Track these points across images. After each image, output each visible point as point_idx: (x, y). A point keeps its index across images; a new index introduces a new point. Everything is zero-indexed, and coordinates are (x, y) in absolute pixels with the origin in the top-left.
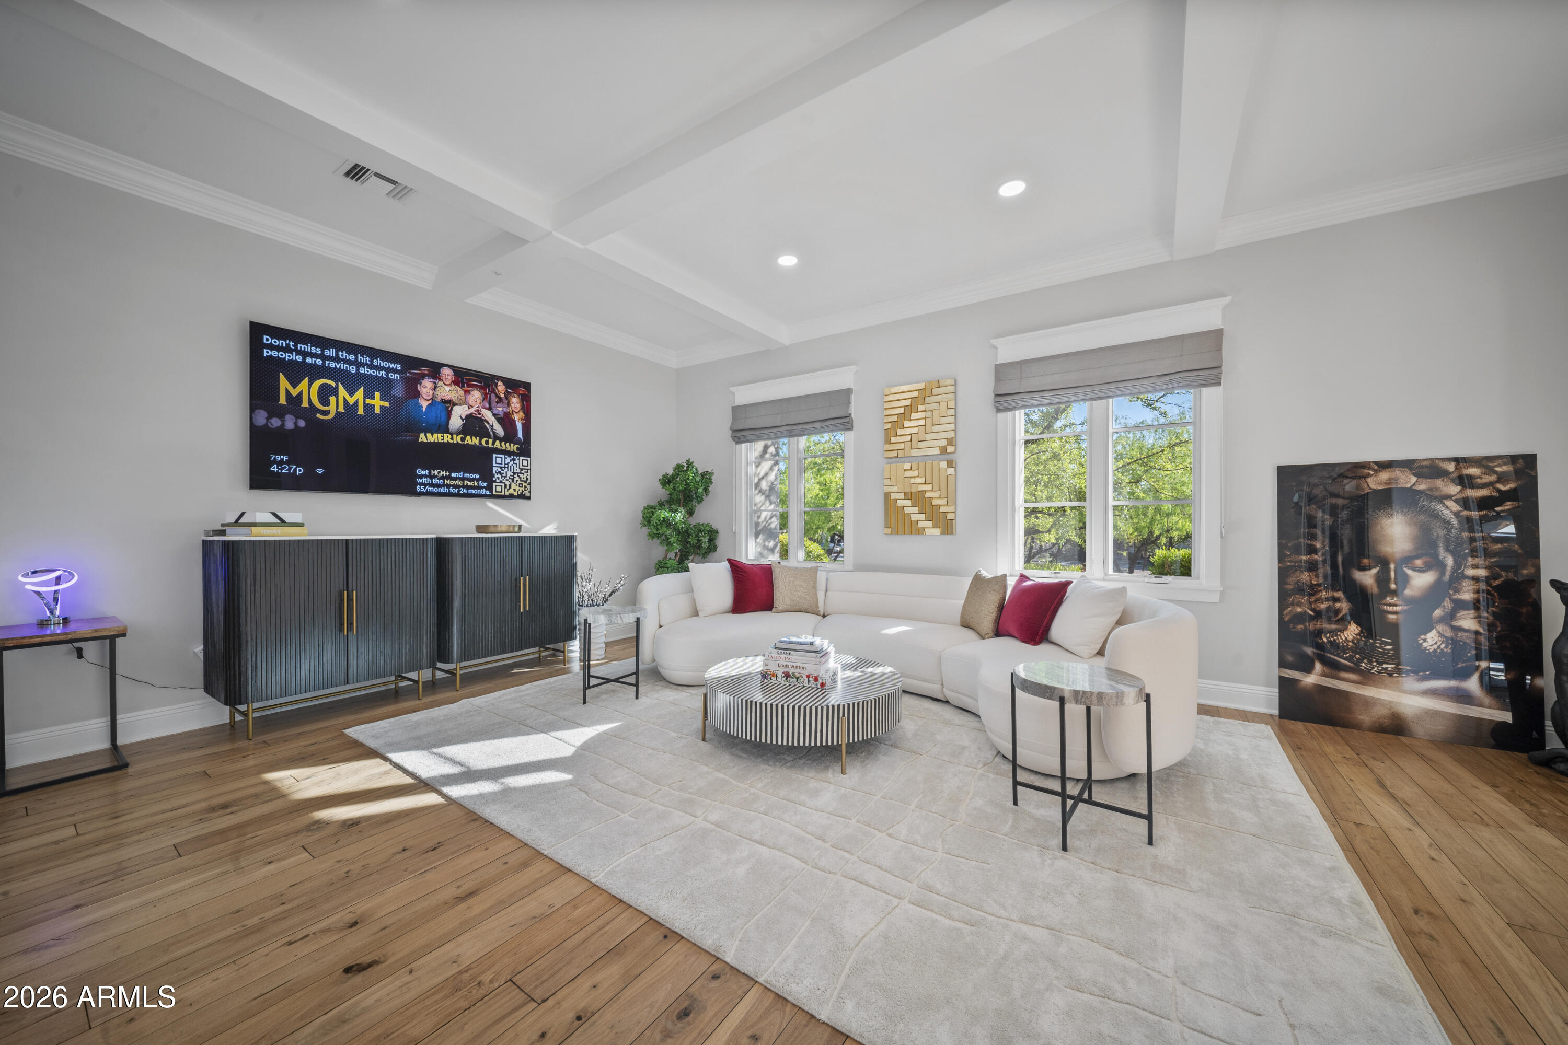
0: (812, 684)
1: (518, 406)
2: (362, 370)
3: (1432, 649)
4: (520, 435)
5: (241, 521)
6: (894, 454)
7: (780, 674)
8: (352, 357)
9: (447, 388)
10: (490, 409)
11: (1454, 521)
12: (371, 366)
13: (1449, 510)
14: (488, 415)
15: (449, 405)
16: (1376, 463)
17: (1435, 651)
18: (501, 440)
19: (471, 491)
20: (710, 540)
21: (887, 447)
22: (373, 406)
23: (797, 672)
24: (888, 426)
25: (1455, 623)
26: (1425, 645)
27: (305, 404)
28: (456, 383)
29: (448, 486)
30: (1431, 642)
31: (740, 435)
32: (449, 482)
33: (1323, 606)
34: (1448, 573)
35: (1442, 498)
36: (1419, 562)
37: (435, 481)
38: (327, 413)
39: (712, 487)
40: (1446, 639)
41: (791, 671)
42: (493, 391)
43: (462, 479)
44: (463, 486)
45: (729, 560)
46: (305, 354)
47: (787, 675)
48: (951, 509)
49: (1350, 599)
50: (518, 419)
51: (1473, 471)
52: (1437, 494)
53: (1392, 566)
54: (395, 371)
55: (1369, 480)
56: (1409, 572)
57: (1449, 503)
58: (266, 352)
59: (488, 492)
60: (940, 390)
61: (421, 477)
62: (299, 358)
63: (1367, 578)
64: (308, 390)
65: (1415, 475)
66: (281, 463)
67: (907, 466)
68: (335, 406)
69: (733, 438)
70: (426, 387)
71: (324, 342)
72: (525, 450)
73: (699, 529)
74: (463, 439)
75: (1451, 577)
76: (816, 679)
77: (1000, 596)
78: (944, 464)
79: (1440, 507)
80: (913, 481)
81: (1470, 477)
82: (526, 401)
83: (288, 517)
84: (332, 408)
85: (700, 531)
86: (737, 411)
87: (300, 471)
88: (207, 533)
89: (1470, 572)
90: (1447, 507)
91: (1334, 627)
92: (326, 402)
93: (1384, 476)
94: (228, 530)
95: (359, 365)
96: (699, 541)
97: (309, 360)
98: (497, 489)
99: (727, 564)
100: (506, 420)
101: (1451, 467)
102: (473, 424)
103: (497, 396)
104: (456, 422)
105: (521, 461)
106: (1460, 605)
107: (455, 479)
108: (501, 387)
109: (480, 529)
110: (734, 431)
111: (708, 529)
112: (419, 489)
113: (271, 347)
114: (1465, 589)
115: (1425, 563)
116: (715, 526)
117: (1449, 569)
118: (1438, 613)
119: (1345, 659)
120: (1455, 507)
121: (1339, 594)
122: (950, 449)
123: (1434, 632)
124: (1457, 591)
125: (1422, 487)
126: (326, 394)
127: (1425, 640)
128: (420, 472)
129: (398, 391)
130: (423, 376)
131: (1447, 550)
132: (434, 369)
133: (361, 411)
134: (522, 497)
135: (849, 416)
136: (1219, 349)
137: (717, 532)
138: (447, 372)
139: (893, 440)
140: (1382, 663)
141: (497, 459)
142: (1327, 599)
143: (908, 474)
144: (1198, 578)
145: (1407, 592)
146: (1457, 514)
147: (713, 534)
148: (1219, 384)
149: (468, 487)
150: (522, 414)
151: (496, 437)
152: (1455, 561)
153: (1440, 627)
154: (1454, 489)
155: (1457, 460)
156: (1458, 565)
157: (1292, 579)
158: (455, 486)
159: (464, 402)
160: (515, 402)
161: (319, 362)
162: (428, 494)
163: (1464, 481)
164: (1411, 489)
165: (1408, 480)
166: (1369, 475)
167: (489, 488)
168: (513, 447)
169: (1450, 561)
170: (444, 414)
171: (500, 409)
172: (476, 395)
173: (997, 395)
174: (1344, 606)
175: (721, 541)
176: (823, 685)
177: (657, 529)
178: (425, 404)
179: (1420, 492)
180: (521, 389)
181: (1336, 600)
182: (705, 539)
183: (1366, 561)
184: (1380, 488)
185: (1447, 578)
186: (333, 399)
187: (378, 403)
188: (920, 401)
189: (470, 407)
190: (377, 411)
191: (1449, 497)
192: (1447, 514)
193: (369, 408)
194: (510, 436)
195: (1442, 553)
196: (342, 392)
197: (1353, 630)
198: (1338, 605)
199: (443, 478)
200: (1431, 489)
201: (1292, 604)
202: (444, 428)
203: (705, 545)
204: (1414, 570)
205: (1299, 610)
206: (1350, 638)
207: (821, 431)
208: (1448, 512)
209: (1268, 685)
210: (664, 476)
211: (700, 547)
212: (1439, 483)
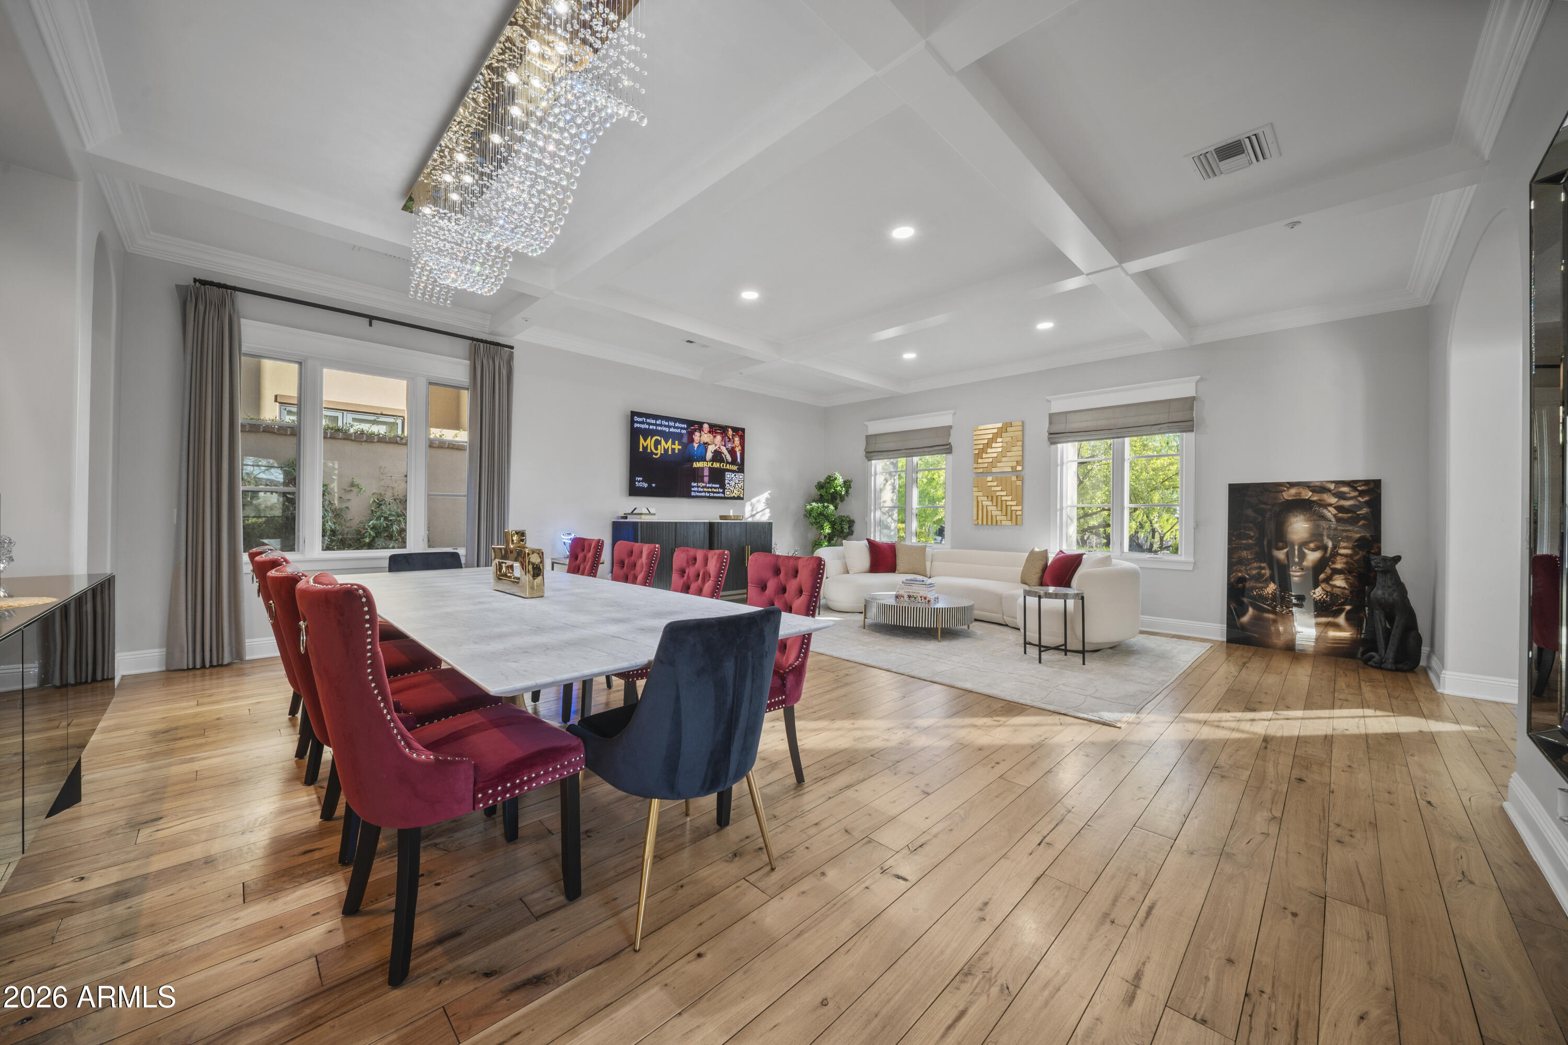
0: (923, 601)
1: (738, 442)
2: (671, 430)
3: (1318, 598)
4: (739, 460)
5: (635, 512)
6: (981, 470)
7: (906, 596)
8: (667, 423)
9: (706, 436)
10: (725, 446)
11: (1333, 520)
12: (675, 427)
13: (1330, 513)
14: (724, 449)
15: (706, 444)
16: (1288, 483)
17: (1320, 600)
18: (730, 463)
19: (715, 495)
20: (849, 527)
21: (975, 466)
22: (674, 449)
23: (915, 595)
24: (977, 452)
25: (1331, 583)
26: (1314, 596)
27: (649, 451)
28: (710, 432)
29: (705, 492)
30: (1318, 594)
31: (871, 454)
32: (705, 490)
33: (1254, 572)
34: (1329, 551)
35: (1326, 506)
36: (1312, 545)
37: (700, 489)
38: (656, 454)
39: (851, 491)
40: (1327, 593)
41: (911, 594)
42: (726, 435)
43: (711, 488)
44: (712, 492)
45: (867, 539)
46: (649, 424)
47: (909, 597)
48: (1019, 508)
49: (1270, 568)
50: (738, 450)
51: (1345, 489)
52: (1323, 503)
53: (1296, 547)
54: (684, 429)
55: (1284, 493)
56: (1306, 551)
57: (1331, 509)
58: (636, 425)
59: (723, 495)
60: (1012, 429)
61: (694, 487)
62: (647, 427)
63: (1281, 555)
64: (649, 443)
65: (1311, 491)
66: (639, 481)
67: (990, 479)
68: (660, 451)
69: (867, 457)
70: (696, 436)
71: (656, 417)
72: (741, 470)
73: (842, 520)
74: (712, 465)
75: (1331, 554)
76: (925, 598)
77: (1043, 563)
78: (1014, 478)
79: (1325, 511)
80: (993, 489)
81: (1344, 493)
82: (742, 438)
83: (652, 511)
84: (659, 452)
85: (842, 521)
86: (868, 437)
87: (646, 485)
88: (618, 518)
89: (1342, 551)
90: (1329, 511)
91: (1261, 585)
92: (656, 449)
93: (1293, 491)
94: (628, 516)
95: (669, 427)
96: (842, 527)
97: (651, 427)
98: (728, 493)
99: (866, 542)
100: (732, 452)
101: (1332, 487)
102: (717, 456)
103: (729, 438)
104: (709, 455)
105: (740, 476)
106: (1336, 571)
107: (708, 488)
108: (730, 432)
109: (722, 517)
110: (867, 452)
111: (848, 519)
112: (693, 494)
113: (638, 422)
114: (1338, 562)
115: (1315, 545)
116: (853, 517)
117: (1329, 549)
118: (1322, 576)
119: (1267, 605)
120: (1334, 511)
121: (1263, 565)
122: (1019, 468)
123: (1320, 588)
124: (1334, 563)
125: (1315, 498)
126: (657, 443)
127: (1314, 593)
128: (694, 484)
129: (685, 440)
130: (695, 430)
131: (1328, 537)
132: (700, 424)
133: (670, 453)
134: (739, 498)
135: (949, 444)
136: (1192, 409)
137: (854, 522)
138: (706, 427)
139: (980, 461)
140: (1289, 608)
141: (728, 475)
142: (1257, 568)
143: (989, 484)
144: (1181, 555)
145: (1305, 564)
146: (1335, 516)
147: (851, 523)
148: (1192, 431)
149: (714, 492)
150: (740, 448)
151: (728, 463)
152: (1333, 544)
153: (1323, 585)
154: (1333, 500)
155: (1337, 482)
156: (1335, 546)
157: (1236, 556)
158: (709, 492)
159: (713, 443)
160: (737, 439)
161: (655, 427)
162: (697, 497)
163: (1340, 495)
164: (1309, 500)
165: (1307, 494)
166: (1284, 491)
167: (723, 493)
168: (735, 468)
169: (1330, 544)
170: (704, 450)
171: (729, 445)
172: (719, 438)
173: (1050, 434)
174: (1267, 572)
175: (857, 528)
176: (929, 601)
177: (816, 519)
178: (696, 445)
179: (1314, 502)
180: (740, 432)
181: (1262, 568)
182: (846, 527)
183: (1280, 544)
184: (1290, 498)
185: (1328, 554)
186: (659, 446)
187: (677, 447)
188: (999, 435)
189: (716, 445)
190: (677, 451)
191: (1331, 505)
192: (1329, 515)
193: (673, 450)
194: (734, 462)
195: (1326, 539)
196: (663, 442)
197: (1272, 587)
198: (1263, 571)
199: (703, 487)
200: (1320, 500)
201: (1236, 571)
202: (703, 459)
203: (846, 531)
204: (1309, 550)
205: (1240, 574)
206: (1270, 592)
207: (930, 453)
208: (1330, 514)
209: (1221, 623)
210: (818, 483)
211: (842, 532)
212: (1326, 496)
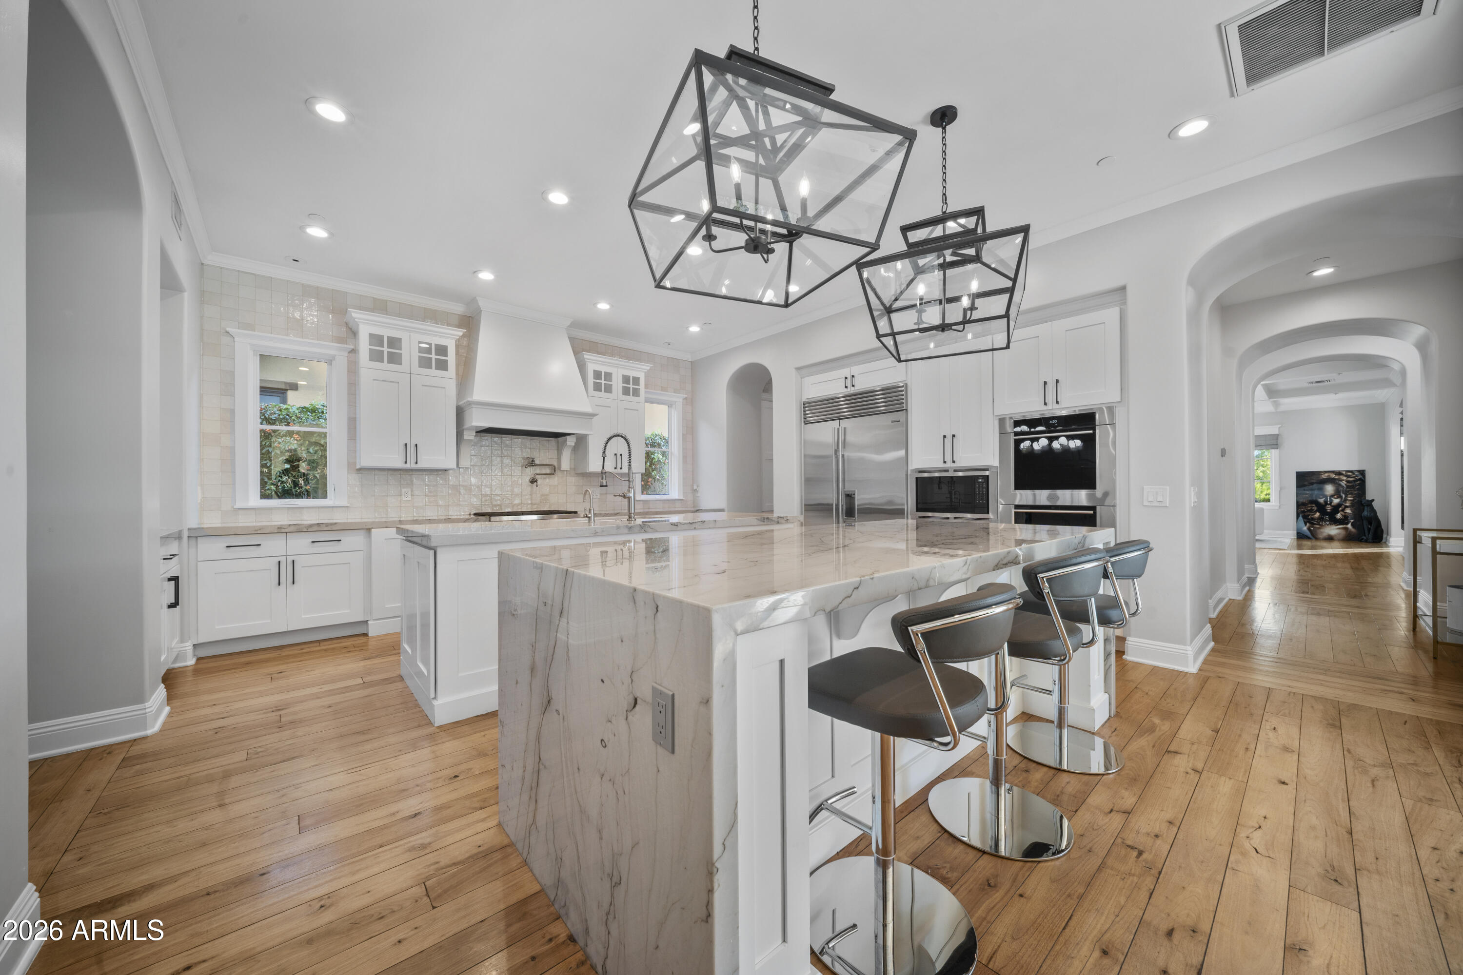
11: (1345, 486)
16: (1324, 471)
17: (1340, 518)
25: (1345, 512)
33: (1309, 508)
35: (1342, 480)
36: (1336, 497)
40: (1343, 516)
49: (1316, 506)
51: (1349, 474)
53: (1328, 498)
57: (1343, 482)
63: (1321, 501)
75: (1344, 500)
79: (1341, 483)
89: (1349, 499)
91: (1312, 514)
101: (1344, 473)
106: (1346, 507)
114: (1347, 503)
117: (1343, 498)
118: (1340, 509)
119: (1316, 522)
120: (1345, 482)
123: (1340, 514)
125: (1337, 477)
127: (1337, 516)
136: (1278, 439)
140: (1325, 522)
144: (1272, 503)
145: (1332, 504)
146: (1345, 484)
148: (1280, 448)
153: (1341, 512)
154: (1345, 478)
155: (1346, 471)
156: (1346, 497)
157: (1299, 501)
163: (1348, 476)
164: (1334, 478)
165: (1333, 476)
169: (1344, 496)
174: (1315, 508)
179: (1336, 479)
181: (1312, 506)
184: (1325, 478)
192: (1343, 484)
195: (1342, 494)
197: (1318, 514)
201: (1300, 508)
204: (1334, 498)
205: (1302, 510)
209: (1294, 531)
212: (1341, 477)
